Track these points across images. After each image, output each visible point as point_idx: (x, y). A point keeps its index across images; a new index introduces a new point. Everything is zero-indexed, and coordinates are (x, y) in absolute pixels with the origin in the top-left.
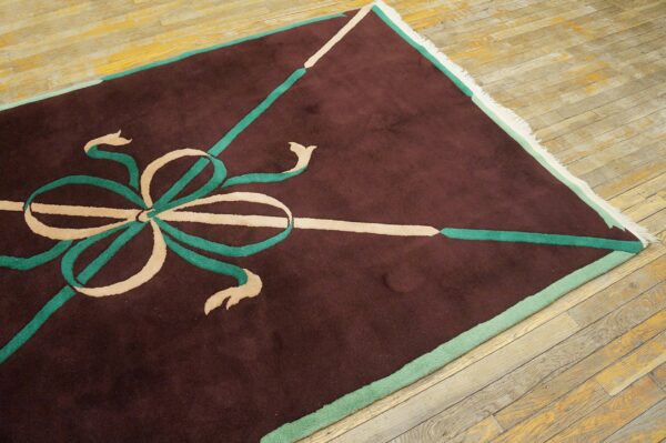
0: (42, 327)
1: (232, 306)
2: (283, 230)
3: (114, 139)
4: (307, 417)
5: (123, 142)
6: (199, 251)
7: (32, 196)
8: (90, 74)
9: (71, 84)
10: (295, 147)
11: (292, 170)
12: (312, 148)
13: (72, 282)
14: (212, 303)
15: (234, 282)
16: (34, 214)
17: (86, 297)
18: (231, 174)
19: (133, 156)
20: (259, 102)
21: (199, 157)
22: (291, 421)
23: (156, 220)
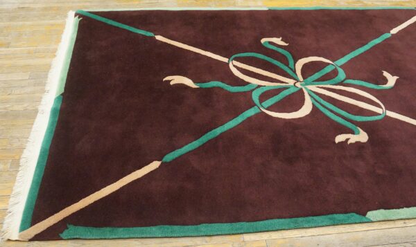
0: (243, 122)
1: (351, 144)
2: (380, 114)
3: (278, 41)
4: (394, 210)
5: (283, 43)
6: (332, 111)
7: (233, 57)
8: (260, 4)
9: (249, 7)
10: (386, 74)
11: (384, 86)
12: (396, 78)
13: (259, 105)
14: (340, 138)
15: (353, 132)
16: (234, 66)
17: (267, 115)
18: (348, 78)
19: (290, 52)
20: (363, 45)
21: (328, 64)
22: (385, 209)
23: (306, 88)
